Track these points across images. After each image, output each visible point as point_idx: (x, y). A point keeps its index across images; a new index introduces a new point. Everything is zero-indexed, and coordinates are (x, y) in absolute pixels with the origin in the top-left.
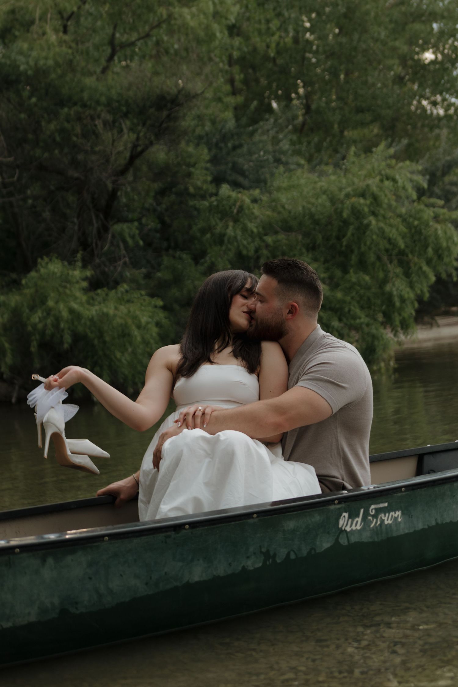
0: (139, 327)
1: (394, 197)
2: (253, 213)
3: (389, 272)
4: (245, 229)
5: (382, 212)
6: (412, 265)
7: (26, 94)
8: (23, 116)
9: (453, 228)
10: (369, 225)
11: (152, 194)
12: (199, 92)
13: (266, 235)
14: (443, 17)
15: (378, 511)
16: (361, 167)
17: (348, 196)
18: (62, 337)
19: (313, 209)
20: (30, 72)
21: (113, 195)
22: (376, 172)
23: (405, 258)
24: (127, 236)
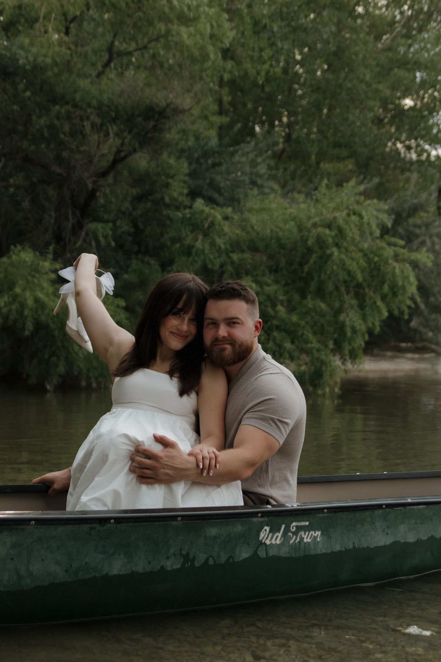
1: (358, 232)
2: (223, 230)
3: (345, 302)
4: (213, 244)
5: (345, 244)
6: (367, 299)
7: (21, 87)
8: (15, 107)
9: (410, 269)
10: (331, 255)
11: (129, 198)
12: (187, 108)
13: (232, 252)
14: (426, 68)
15: (299, 529)
16: (331, 199)
17: (315, 225)
18: (24, 324)
19: (280, 234)
20: (28, 67)
21: (92, 195)
22: (344, 206)
23: (361, 291)
24: (100, 235)
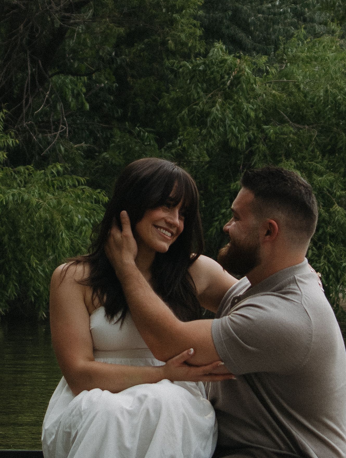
0: (69, 227)
2: (253, 90)
4: (238, 110)
11: (113, 41)
13: (266, 123)
19: (339, 97)
24: (69, 93)
